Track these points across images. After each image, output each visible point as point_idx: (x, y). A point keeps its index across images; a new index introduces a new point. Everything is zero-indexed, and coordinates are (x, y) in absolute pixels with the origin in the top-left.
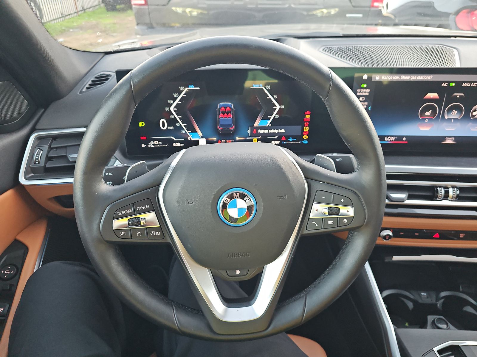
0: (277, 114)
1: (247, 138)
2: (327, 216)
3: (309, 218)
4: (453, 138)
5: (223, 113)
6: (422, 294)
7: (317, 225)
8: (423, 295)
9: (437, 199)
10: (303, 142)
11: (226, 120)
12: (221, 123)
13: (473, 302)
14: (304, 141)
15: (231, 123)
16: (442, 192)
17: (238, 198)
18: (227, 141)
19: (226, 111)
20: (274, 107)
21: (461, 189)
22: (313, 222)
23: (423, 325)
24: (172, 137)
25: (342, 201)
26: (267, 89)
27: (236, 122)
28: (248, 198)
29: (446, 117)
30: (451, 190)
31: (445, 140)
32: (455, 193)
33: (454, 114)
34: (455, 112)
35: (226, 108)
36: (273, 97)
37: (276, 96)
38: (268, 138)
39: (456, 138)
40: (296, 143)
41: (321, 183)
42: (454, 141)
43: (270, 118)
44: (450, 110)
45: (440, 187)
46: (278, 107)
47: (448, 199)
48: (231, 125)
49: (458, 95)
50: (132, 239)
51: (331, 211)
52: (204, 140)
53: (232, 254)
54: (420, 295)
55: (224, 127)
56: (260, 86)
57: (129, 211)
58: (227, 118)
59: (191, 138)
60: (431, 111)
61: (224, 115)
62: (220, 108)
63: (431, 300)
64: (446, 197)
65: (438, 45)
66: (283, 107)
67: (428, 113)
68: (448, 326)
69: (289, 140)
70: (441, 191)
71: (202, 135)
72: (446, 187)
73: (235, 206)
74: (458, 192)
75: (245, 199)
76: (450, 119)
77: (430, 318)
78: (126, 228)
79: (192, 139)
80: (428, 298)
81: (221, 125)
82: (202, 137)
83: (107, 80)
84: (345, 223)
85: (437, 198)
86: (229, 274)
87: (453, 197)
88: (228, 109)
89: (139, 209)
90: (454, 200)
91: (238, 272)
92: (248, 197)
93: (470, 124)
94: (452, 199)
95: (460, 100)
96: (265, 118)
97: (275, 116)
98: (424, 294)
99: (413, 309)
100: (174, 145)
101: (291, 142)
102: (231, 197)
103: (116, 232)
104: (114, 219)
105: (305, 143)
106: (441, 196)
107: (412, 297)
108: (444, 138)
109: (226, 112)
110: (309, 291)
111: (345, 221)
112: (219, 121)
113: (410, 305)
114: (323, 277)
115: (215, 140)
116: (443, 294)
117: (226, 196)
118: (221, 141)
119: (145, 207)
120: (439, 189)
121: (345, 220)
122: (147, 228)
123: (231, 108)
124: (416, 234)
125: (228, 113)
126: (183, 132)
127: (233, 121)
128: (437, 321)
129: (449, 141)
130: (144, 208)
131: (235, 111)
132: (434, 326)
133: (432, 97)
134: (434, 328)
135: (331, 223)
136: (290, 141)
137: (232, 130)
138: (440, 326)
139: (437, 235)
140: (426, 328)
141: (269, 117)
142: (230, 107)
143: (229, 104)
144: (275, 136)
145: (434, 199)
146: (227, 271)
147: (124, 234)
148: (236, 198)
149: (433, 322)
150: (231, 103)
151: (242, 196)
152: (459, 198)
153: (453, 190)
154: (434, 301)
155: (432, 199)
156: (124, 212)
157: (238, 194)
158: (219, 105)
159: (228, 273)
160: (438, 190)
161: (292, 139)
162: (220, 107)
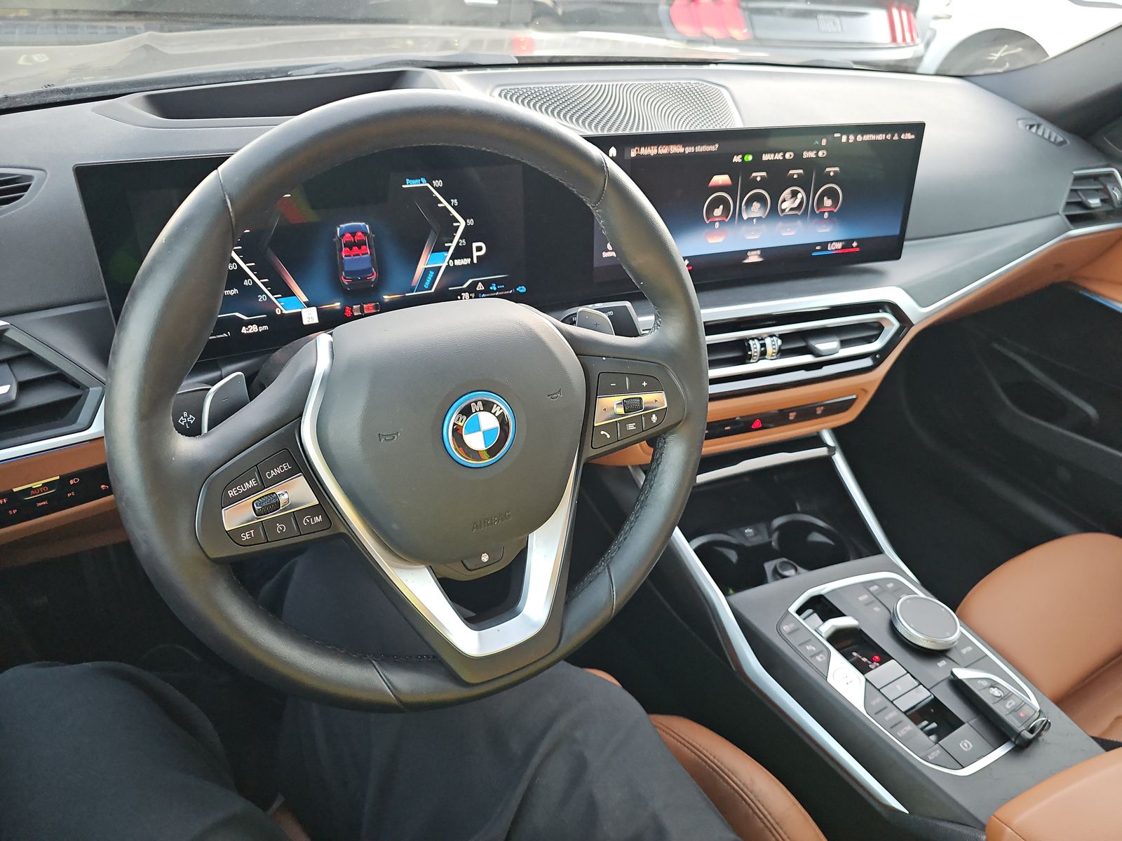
0: (461, 238)
1: (407, 295)
2: (622, 415)
3: (594, 426)
4: (759, 252)
5: (350, 246)
6: (746, 531)
7: (608, 436)
8: (749, 533)
9: (751, 361)
10: (518, 289)
11: (356, 261)
12: (347, 268)
13: (821, 523)
14: (520, 287)
15: (367, 265)
16: (756, 348)
17: (480, 411)
18: (365, 305)
19: (355, 241)
20: (455, 224)
21: (783, 337)
22: (602, 432)
23: (760, 580)
24: (237, 314)
25: (645, 384)
26: (435, 188)
27: (379, 262)
28: (498, 408)
29: (745, 216)
30: (768, 341)
31: (747, 257)
32: (774, 345)
33: (756, 210)
34: (756, 205)
35: (353, 234)
36: (450, 203)
37: (456, 200)
38: (450, 289)
39: (764, 252)
40: (506, 293)
41: (604, 358)
42: (761, 256)
43: (449, 247)
44: (749, 203)
45: (753, 339)
46: (462, 224)
47: (766, 357)
48: (369, 271)
49: (759, 175)
50: (268, 542)
51: (629, 407)
52: (314, 310)
53: (481, 521)
54: (743, 534)
55: (353, 277)
56: (421, 183)
57: (252, 483)
58: (358, 255)
59: (281, 311)
60: (721, 207)
61: (351, 250)
62: (343, 236)
63: (761, 539)
64: (763, 354)
65: (695, 82)
66: (471, 222)
67: (718, 212)
68: (796, 570)
69: (491, 288)
70: (755, 346)
71: (306, 300)
72: (760, 339)
73: (477, 428)
74: (780, 342)
75: (493, 411)
76: (750, 219)
77: (769, 567)
78: (253, 520)
79: (285, 312)
80: (756, 535)
81: (348, 273)
82: (308, 305)
83: (25, 188)
84: (654, 422)
85: (750, 359)
86: (469, 567)
87: (773, 353)
88: (360, 236)
89: (269, 475)
90: (775, 357)
91: (485, 558)
92: (498, 405)
93: (780, 224)
94: (772, 356)
95: (763, 184)
96: (440, 248)
97: (458, 242)
98: (749, 531)
99: (739, 560)
100: (244, 330)
101: (496, 292)
102: (467, 411)
103: (234, 535)
104: (223, 508)
105: (521, 291)
106: (755, 354)
107: (733, 540)
108: (744, 254)
109: (355, 244)
110: (612, 558)
111: (654, 418)
112: (342, 264)
113: (733, 556)
114: (628, 528)
115: (339, 308)
116: (778, 522)
117: (457, 412)
118: (352, 308)
119: (282, 468)
120: (751, 342)
121: (654, 415)
122: (293, 512)
123: (365, 233)
124: (726, 428)
125: (360, 244)
126: (261, 298)
127: (372, 261)
128: (781, 567)
129: (754, 258)
130: (279, 471)
131: (375, 239)
132: (778, 575)
133: (720, 183)
134: (777, 580)
135: (631, 427)
136: (493, 290)
137: (373, 280)
138: (786, 573)
139: (758, 424)
140: (767, 582)
141: (446, 245)
142: (365, 231)
143: (360, 226)
144: (462, 285)
145: (747, 361)
146: (465, 561)
147: (251, 536)
148: (476, 411)
149: (775, 571)
150: (364, 223)
151: (488, 406)
152: (782, 353)
153: (773, 341)
154: (767, 539)
155: (743, 362)
156: (241, 488)
157: (480, 403)
158: (338, 229)
159: (467, 564)
160: (750, 345)
161: (496, 287)
162: (342, 234)
